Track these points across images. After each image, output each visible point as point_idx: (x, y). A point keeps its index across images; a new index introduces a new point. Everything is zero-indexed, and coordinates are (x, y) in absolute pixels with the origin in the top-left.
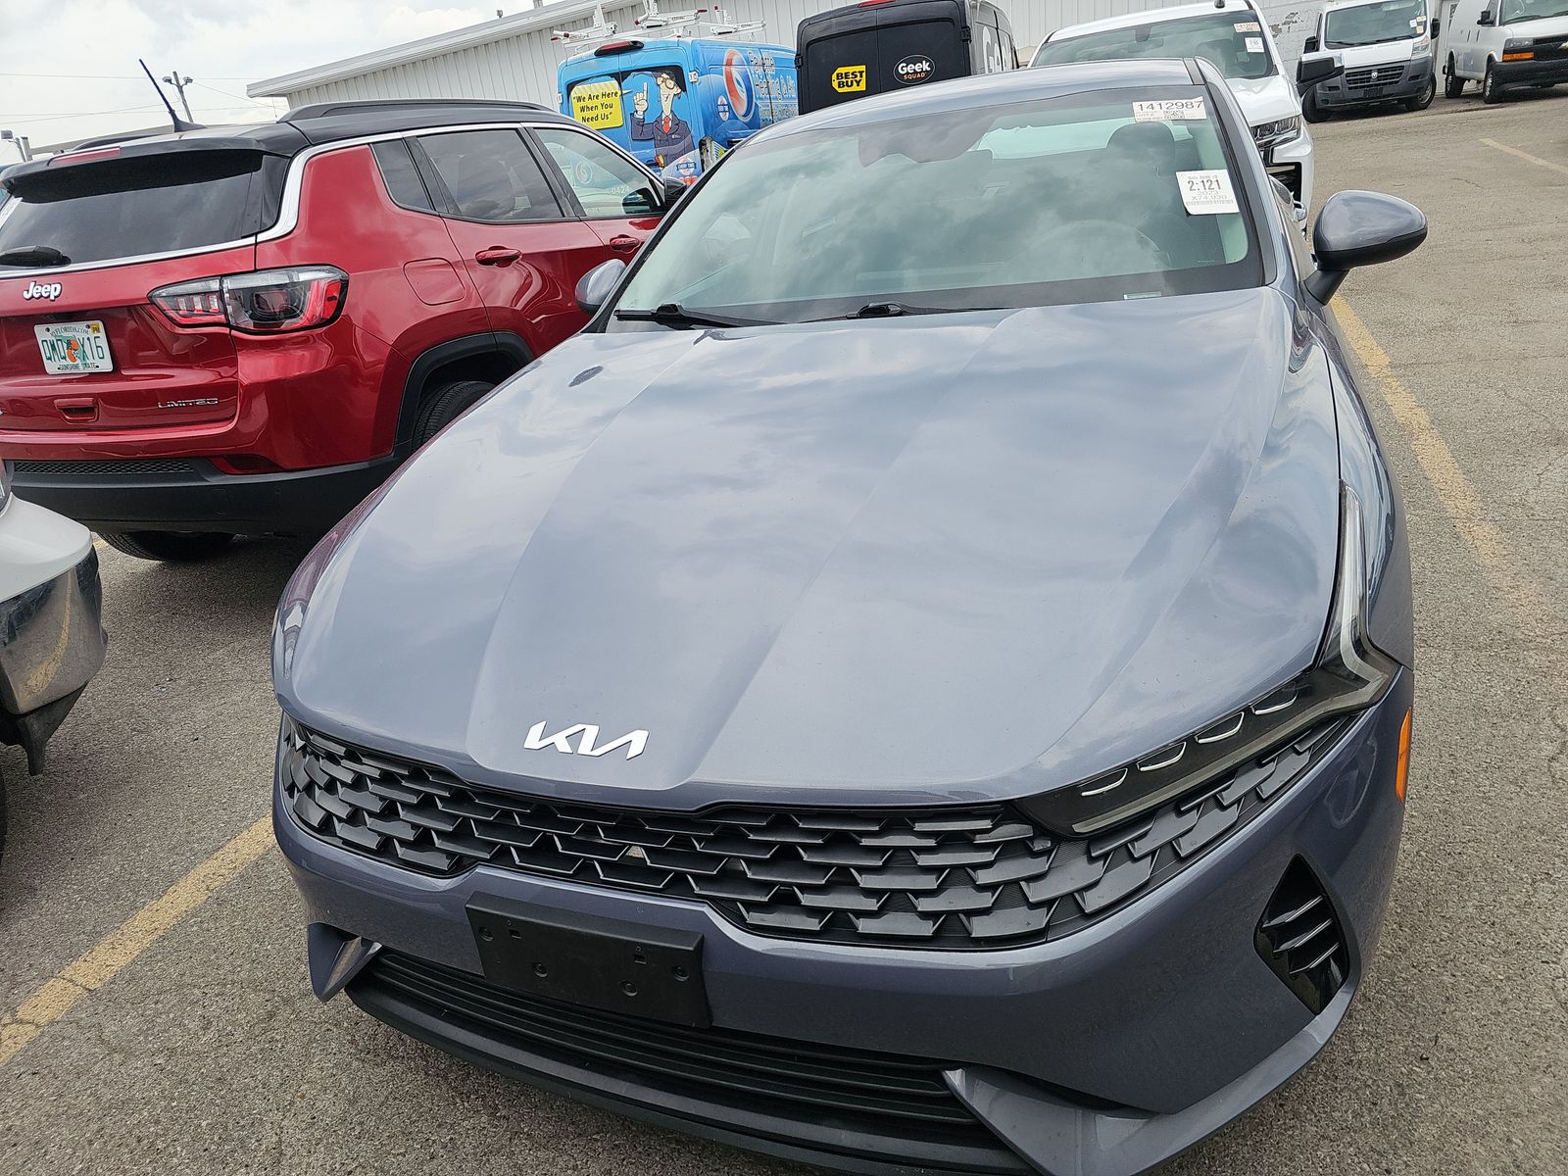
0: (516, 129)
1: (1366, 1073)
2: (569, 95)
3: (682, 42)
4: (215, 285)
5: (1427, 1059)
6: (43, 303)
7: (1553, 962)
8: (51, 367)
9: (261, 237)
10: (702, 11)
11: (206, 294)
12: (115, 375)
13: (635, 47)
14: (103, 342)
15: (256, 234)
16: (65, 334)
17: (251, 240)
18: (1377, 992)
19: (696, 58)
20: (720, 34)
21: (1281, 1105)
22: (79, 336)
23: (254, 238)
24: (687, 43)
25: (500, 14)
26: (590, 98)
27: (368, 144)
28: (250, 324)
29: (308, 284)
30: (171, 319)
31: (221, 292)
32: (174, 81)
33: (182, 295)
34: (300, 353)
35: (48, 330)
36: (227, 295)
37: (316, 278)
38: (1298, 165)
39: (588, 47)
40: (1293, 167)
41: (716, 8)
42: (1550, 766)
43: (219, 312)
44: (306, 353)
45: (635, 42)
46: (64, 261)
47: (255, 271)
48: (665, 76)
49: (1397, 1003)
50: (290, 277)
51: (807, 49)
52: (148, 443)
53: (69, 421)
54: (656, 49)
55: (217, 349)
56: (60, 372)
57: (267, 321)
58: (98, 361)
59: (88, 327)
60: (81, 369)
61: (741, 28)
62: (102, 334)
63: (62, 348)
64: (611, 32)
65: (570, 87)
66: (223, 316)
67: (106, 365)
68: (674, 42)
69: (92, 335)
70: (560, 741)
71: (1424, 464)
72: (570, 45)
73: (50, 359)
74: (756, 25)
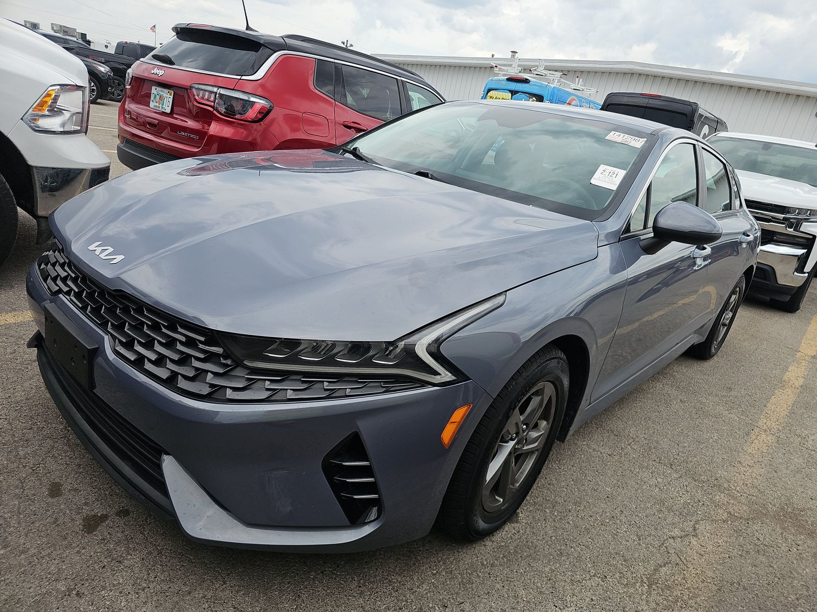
0: (397, 79)
1: (413, 597)
2: (487, 94)
3: (549, 86)
4: (215, 89)
5: (446, 607)
6: (156, 77)
7: (559, 608)
8: (152, 105)
9: (243, 78)
10: (565, 74)
11: (211, 92)
12: (171, 115)
13: (526, 81)
14: (171, 100)
15: (242, 76)
16: (161, 93)
17: (239, 77)
18: (459, 573)
19: (552, 95)
20: (574, 89)
21: (360, 587)
22: (165, 95)
23: (240, 77)
24: (551, 87)
25: (493, 56)
26: (496, 98)
27: (315, 59)
28: (223, 110)
29: (254, 103)
30: (196, 99)
31: (216, 93)
32: (345, 44)
33: (202, 90)
34: (242, 130)
35: (156, 89)
36: (217, 95)
37: (260, 102)
38: (814, 237)
39: (504, 75)
40: (811, 237)
41: (578, 77)
42: (667, 539)
43: (212, 102)
44: (245, 132)
45: (527, 79)
46: (172, 63)
47: (233, 89)
48: (534, 99)
49: (462, 581)
50: (249, 98)
51: (607, 107)
52: (169, 147)
53: (148, 128)
54: (536, 85)
55: (205, 116)
56: (154, 108)
57: (230, 112)
58: (166, 108)
59: (169, 92)
60: (160, 109)
61: (585, 90)
62: (172, 97)
63: (158, 97)
64: (518, 72)
65: (489, 90)
66: (213, 104)
67: (168, 110)
68: (545, 85)
69: (168, 96)
70: (99, 250)
71: (773, 400)
72: (498, 72)
73: (152, 101)
74: (593, 91)
